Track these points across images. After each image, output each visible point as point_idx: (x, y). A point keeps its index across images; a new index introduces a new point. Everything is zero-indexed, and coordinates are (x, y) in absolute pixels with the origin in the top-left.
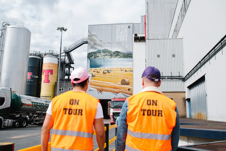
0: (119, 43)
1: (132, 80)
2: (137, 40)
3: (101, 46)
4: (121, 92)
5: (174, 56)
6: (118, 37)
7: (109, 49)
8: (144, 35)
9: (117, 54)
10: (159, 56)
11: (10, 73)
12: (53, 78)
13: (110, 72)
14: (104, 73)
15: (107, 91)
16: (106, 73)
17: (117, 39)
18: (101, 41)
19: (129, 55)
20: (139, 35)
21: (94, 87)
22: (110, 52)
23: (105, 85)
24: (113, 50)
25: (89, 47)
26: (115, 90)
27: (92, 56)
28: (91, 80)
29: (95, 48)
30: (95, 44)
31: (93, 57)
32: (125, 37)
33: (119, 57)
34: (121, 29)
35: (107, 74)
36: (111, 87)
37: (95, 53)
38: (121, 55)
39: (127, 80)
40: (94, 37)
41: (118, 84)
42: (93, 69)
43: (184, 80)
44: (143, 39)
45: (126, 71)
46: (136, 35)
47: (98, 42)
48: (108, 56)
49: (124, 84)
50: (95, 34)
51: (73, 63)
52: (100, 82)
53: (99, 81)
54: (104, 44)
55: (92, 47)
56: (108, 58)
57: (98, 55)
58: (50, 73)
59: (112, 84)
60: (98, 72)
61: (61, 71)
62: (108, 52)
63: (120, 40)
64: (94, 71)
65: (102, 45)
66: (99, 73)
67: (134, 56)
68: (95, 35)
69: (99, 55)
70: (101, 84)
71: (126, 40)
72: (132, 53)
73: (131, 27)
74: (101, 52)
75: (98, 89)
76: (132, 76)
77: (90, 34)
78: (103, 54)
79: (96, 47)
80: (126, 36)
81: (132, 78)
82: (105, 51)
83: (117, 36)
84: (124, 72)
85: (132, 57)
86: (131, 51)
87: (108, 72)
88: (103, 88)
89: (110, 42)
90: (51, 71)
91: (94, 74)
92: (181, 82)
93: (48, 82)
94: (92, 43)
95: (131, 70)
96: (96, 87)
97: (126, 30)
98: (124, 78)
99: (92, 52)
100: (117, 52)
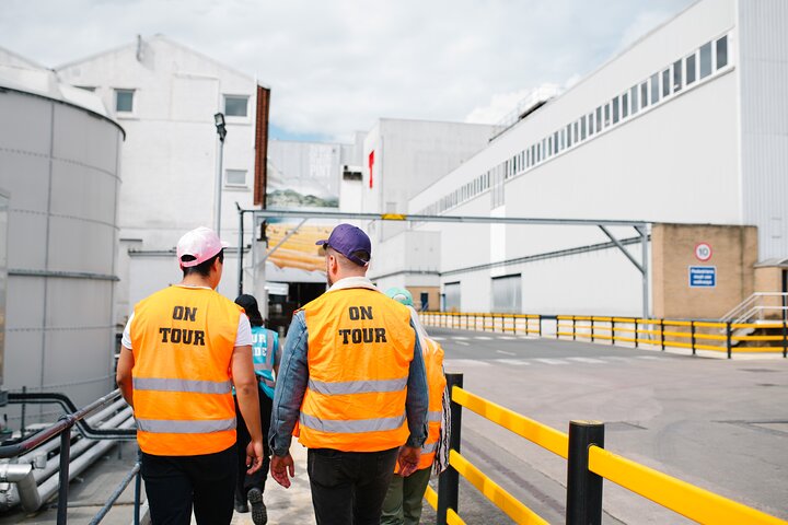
0: (315, 181)
2: (347, 177)
3: (281, 183)
4: (319, 269)
6: (313, 168)
7: (297, 190)
8: (359, 169)
9: (311, 200)
13: (298, 234)
15: (292, 266)
17: (312, 171)
18: (281, 173)
19: (333, 203)
20: (352, 169)
22: (297, 195)
23: (289, 256)
24: (305, 192)
26: (309, 266)
32: (326, 169)
34: (318, 152)
35: (293, 236)
36: (300, 260)
38: (318, 203)
44: (357, 177)
46: (346, 167)
48: (293, 203)
52: (282, 251)
54: (287, 179)
57: (275, 199)
59: (302, 255)
60: (275, 232)
63: (317, 175)
65: (284, 181)
66: (278, 232)
67: (341, 203)
69: (277, 200)
71: (328, 175)
72: (338, 199)
73: (338, 151)
74: (280, 195)
75: (276, 263)
78: (285, 198)
80: (329, 167)
82: (288, 193)
83: (311, 165)
84: (323, 233)
85: (337, 206)
86: (337, 195)
87: (295, 233)
88: (286, 262)
89: (298, 176)
96: (273, 259)
97: (329, 155)
100: (311, 196)
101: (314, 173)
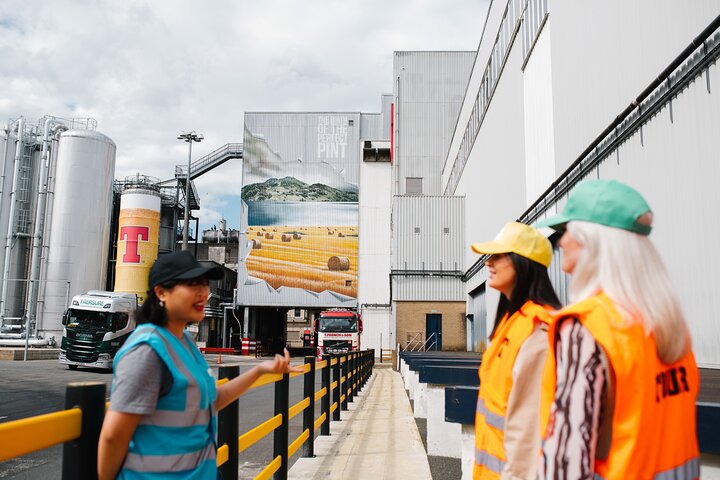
0: (324, 164)
1: (357, 258)
2: (369, 157)
3: (278, 169)
4: (329, 288)
5: (446, 231)
6: (322, 148)
7: (300, 178)
8: (386, 145)
9: (319, 191)
10: (417, 230)
11: (68, 247)
12: (148, 251)
13: (300, 238)
14: (284, 239)
15: (292, 285)
16: (289, 240)
17: (320, 151)
18: (277, 155)
19: (350, 196)
20: (376, 146)
21: (259, 274)
22: (300, 185)
23: (286, 269)
24: (310, 180)
25: (246, 170)
26: (313, 283)
27: (255, 193)
28: (253, 257)
29: (263, 175)
30: (262, 163)
31: (257, 198)
32: (340, 147)
33: (323, 198)
34: (329, 126)
35: (293, 242)
36: (302, 276)
37: (261, 186)
38: (329, 195)
39: (343, 259)
40: (260, 146)
41: (321, 269)
42: (257, 228)
43: (464, 278)
44: (384, 155)
45: (340, 235)
46: (368, 144)
47: (270, 158)
48: (294, 196)
49: (336, 270)
50: (261, 135)
51: (198, 208)
52: (276, 263)
53: (271, 260)
54: (286, 163)
55: (254, 171)
56: (294, 199)
57: (269, 191)
58: (140, 236)
59: (305, 268)
60: (268, 237)
61: (167, 230)
62: (295, 184)
63: (327, 156)
64: (259, 234)
65: (281, 166)
66: (272, 238)
67: (362, 197)
68: (262, 140)
69: (273, 193)
70: (276, 267)
71: (343, 156)
72: (357, 190)
73: (357, 122)
74: (276, 185)
75: (268, 281)
76: (357, 248)
77: (247, 136)
78: (282, 190)
79: (264, 170)
80: (343, 145)
81: (357, 254)
82: (286, 183)
83: (319, 144)
84: (335, 237)
85: (356, 199)
86: (355, 184)
87: (296, 237)
88: (283, 278)
89: (301, 158)
90: (144, 232)
91: (258, 242)
92: (458, 283)
93: (136, 259)
94: (254, 161)
95: (355, 233)
96: (264, 275)
97: (344, 129)
98: (334, 254)
99: (254, 185)
100: (319, 185)
101: (324, 154)
